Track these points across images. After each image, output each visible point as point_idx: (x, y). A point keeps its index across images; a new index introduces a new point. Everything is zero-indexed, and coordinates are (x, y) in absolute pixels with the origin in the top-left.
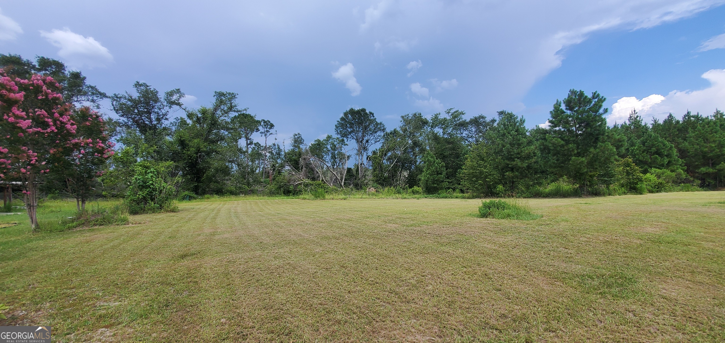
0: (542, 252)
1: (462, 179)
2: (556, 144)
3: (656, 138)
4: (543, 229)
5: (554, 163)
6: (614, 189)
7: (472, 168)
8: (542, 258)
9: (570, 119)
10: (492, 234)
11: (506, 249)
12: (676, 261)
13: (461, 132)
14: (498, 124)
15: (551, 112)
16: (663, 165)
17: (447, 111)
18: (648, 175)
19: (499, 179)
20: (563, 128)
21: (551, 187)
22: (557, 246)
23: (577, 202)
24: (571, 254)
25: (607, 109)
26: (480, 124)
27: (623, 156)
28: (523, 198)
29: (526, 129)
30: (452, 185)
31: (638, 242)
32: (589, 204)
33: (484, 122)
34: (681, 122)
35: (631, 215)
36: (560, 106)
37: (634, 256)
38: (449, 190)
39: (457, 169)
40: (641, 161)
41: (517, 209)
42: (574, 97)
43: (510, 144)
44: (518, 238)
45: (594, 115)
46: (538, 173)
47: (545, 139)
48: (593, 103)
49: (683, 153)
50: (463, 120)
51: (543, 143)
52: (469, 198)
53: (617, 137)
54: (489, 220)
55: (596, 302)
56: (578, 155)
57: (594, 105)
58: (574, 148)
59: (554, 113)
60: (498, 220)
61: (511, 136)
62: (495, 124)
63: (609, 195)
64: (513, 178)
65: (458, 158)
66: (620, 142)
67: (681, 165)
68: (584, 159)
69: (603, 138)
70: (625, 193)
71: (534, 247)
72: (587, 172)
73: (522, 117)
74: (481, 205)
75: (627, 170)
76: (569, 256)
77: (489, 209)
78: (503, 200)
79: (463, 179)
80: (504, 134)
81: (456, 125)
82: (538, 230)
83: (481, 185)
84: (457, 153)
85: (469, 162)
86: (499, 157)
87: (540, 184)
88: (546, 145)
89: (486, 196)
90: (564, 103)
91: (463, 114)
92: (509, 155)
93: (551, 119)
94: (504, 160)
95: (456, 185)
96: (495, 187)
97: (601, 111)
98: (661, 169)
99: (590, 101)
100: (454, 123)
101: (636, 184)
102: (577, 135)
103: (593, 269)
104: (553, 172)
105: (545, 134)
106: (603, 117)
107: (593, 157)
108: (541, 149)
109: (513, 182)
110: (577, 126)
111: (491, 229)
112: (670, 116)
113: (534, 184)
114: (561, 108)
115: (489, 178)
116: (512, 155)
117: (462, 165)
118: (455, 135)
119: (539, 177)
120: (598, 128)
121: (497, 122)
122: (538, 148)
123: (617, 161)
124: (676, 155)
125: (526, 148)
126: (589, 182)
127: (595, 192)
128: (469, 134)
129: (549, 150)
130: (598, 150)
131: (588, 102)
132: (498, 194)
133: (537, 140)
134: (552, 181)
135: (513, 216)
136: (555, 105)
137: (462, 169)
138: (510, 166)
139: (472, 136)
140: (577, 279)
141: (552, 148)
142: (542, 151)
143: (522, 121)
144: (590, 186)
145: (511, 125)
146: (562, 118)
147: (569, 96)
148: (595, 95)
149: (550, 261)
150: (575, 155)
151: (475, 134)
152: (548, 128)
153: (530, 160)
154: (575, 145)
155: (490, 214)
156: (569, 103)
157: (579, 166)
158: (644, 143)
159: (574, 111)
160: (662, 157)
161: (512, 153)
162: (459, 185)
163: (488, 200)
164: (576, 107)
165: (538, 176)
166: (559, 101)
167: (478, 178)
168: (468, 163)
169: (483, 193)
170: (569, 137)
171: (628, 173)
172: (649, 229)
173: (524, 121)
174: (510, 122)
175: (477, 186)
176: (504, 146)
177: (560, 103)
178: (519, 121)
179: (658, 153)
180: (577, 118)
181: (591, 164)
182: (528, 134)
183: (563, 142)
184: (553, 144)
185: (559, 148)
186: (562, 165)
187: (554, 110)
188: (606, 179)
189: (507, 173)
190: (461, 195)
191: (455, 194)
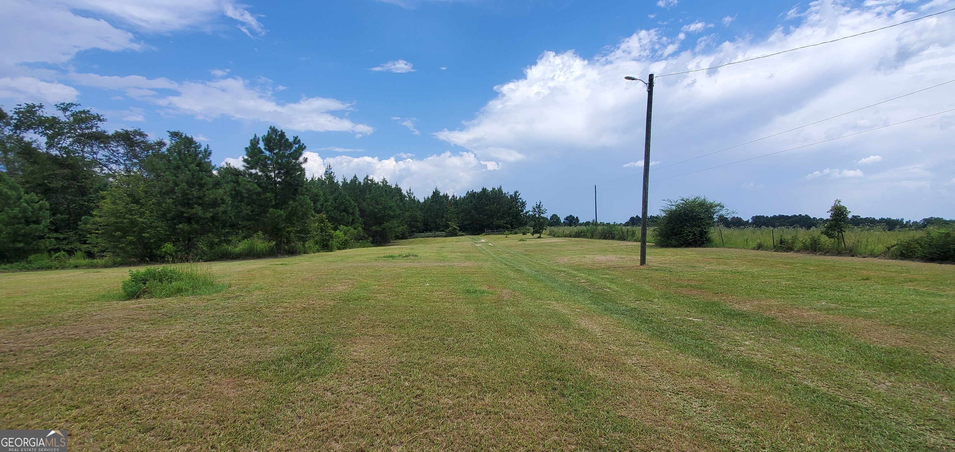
0: (228, 340)
1: (91, 233)
2: (251, 191)
3: (345, 195)
4: (230, 305)
5: (247, 214)
6: (309, 247)
7: (114, 214)
8: (228, 348)
9: (269, 162)
10: (145, 327)
11: (170, 348)
13: (92, 150)
14: (168, 150)
15: (246, 148)
16: (348, 223)
17: (62, 106)
18: (338, 232)
19: (166, 235)
20: (260, 171)
21: (242, 246)
22: (248, 326)
23: (273, 263)
24: (265, 333)
26: (136, 143)
27: (319, 212)
28: (204, 262)
29: (213, 165)
30: (67, 244)
31: (332, 303)
32: (286, 264)
33: (143, 142)
34: (362, 184)
35: (325, 275)
36: (258, 143)
38: (57, 255)
39: (80, 215)
40: (332, 218)
41: (193, 279)
42: (274, 137)
43: (187, 183)
44: (192, 324)
45: (295, 163)
46: (227, 226)
47: (237, 182)
48: (294, 148)
49: (362, 211)
50: (99, 130)
51: (235, 187)
52: (105, 266)
53: (315, 191)
54: (144, 302)
55: (294, 392)
56: (276, 206)
57: (294, 151)
58: (272, 198)
59: (250, 150)
60: (159, 300)
61: (189, 171)
62: (164, 150)
63: (305, 253)
64: (189, 232)
65: (83, 196)
66: (317, 196)
67: (360, 223)
68: (282, 212)
69: (301, 190)
70: (318, 251)
71: (217, 334)
72: (284, 228)
73: (206, 147)
74: (128, 278)
75: (321, 226)
76: (263, 336)
77: (145, 284)
78: (171, 267)
79: (94, 233)
80: (178, 167)
81: (82, 135)
82: (224, 308)
83: (131, 243)
84: (81, 186)
85: (107, 203)
86: (168, 201)
87: (229, 242)
88: (238, 190)
89: (141, 262)
90: (263, 140)
91: (100, 120)
92: (184, 199)
93: (246, 157)
94: (176, 206)
95: (78, 245)
96: (159, 247)
97: (301, 159)
98: (347, 226)
99: (290, 146)
100: (78, 131)
101: (328, 241)
102: (276, 183)
103: (291, 347)
104: (245, 227)
105: (238, 175)
106: (303, 166)
107: (292, 210)
108: (232, 194)
109: (190, 239)
110: (276, 172)
111: (144, 318)
112: (355, 177)
113: (221, 241)
114: (259, 146)
115: (148, 233)
116: (190, 199)
117: (92, 209)
118: (79, 153)
119: (228, 232)
120: (297, 178)
121: (168, 146)
122: (228, 193)
123: (314, 216)
124: (358, 214)
125: (210, 191)
126: (286, 238)
127: (291, 250)
128: (112, 157)
129: (242, 197)
130: (297, 203)
131: (289, 146)
132: (164, 257)
133: (227, 182)
134: (244, 238)
135: (187, 290)
136: (251, 140)
137: (92, 216)
138: (185, 215)
139: (116, 161)
140: (273, 366)
141: (246, 195)
142: (233, 197)
143: (208, 153)
144: (287, 244)
145: (190, 155)
146: (259, 159)
147: (269, 134)
148: (296, 140)
149: (239, 351)
150: (273, 207)
151: (125, 158)
152: (242, 169)
153: (217, 209)
154: (274, 195)
155: (145, 292)
156: (268, 140)
157: (276, 220)
158: (335, 200)
159: (274, 154)
160: (348, 215)
161: (190, 197)
162: (85, 243)
163: (142, 269)
164: (276, 149)
165: (227, 230)
166: (257, 136)
167: (125, 232)
168: (107, 205)
169: (135, 256)
170: (267, 184)
171: (322, 230)
172: (341, 288)
173: (210, 153)
174: (188, 151)
175: (123, 245)
176: (176, 185)
177: (259, 140)
178: (203, 151)
179: (346, 211)
180: (277, 163)
181: (289, 219)
182: (215, 172)
183: (259, 189)
184: (249, 190)
185: (254, 197)
186: (257, 217)
187: (250, 147)
188: (302, 235)
189: (181, 226)
190: (87, 261)
191: (73, 261)
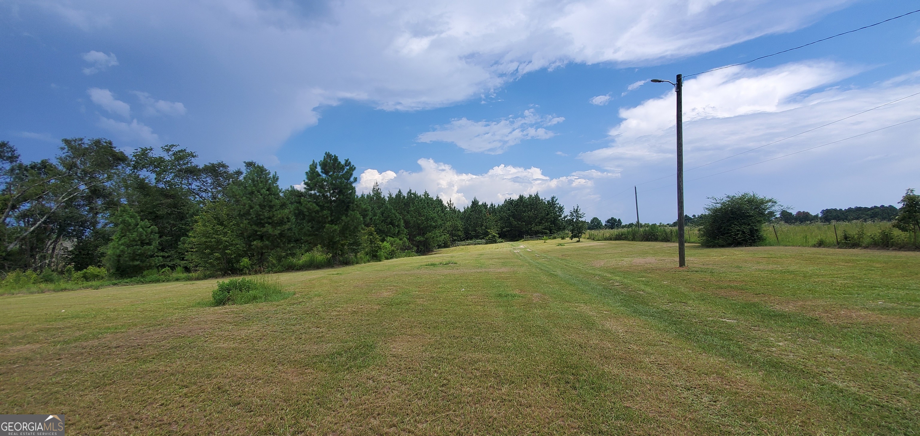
0: (293, 338)
1: (187, 252)
2: (311, 210)
3: (391, 209)
4: (295, 309)
5: (308, 230)
6: (361, 257)
7: (205, 235)
8: (293, 345)
9: (325, 183)
10: (230, 327)
11: (249, 344)
12: (402, 320)
13: (188, 182)
14: (245, 178)
15: (307, 173)
16: (394, 234)
17: (166, 148)
18: (385, 243)
19: (244, 251)
20: (318, 192)
21: (305, 258)
22: (308, 326)
23: (330, 273)
24: (322, 332)
25: (356, 178)
26: (220, 174)
27: (368, 225)
28: (274, 273)
29: (280, 188)
30: (170, 261)
31: (377, 307)
32: (341, 274)
33: (225, 172)
34: (406, 198)
35: (372, 282)
36: (316, 168)
37: (374, 322)
38: (164, 270)
39: (180, 236)
40: (380, 230)
41: (265, 288)
42: (329, 161)
43: (260, 205)
44: (265, 325)
45: (346, 182)
46: (292, 242)
47: (299, 202)
48: (346, 170)
49: (407, 224)
50: (193, 164)
51: (298, 207)
52: (198, 279)
53: (364, 207)
54: (228, 308)
55: (344, 380)
56: (332, 222)
57: (346, 172)
58: (328, 215)
59: (309, 174)
60: (239, 306)
61: (261, 195)
62: (241, 178)
63: (357, 263)
64: (262, 248)
65: (181, 220)
66: (366, 211)
67: (405, 234)
68: (336, 227)
69: (353, 206)
70: (369, 261)
71: (284, 333)
72: (339, 241)
73: (274, 174)
74: (216, 288)
75: (371, 239)
76: (321, 335)
77: (229, 293)
78: (248, 278)
79: (190, 251)
80: (252, 193)
81: (180, 170)
82: (289, 312)
83: (217, 259)
84: (180, 212)
85: (200, 226)
86: (245, 222)
87: (293, 255)
88: (301, 210)
89: (225, 274)
90: (320, 165)
91: (193, 156)
92: (257, 219)
93: (306, 181)
94: (251, 226)
95: (178, 261)
96: (238, 262)
97: (352, 179)
98: (393, 238)
99: (342, 168)
100: (178, 167)
101: (377, 251)
102: (331, 201)
103: (342, 344)
104: (307, 241)
105: (300, 196)
106: (354, 185)
107: (344, 225)
108: (295, 213)
109: (262, 254)
110: (331, 192)
111: (229, 320)
112: (400, 191)
113: (287, 255)
114: (317, 170)
115: (229, 249)
116: (262, 219)
117: (188, 231)
118: (178, 185)
119: (292, 246)
120: (349, 196)
121: (244, 175)
122: (292, 213)
123: (364, 230)
124: (403, 226)
125: (278, 212)
126: (341, 251)
127: (345, 261)
128: (202, 186)
129: (304, 215)
130: (349, 218)
131: (341, 168)
132: (242, 270)
133: (292, 203)
134: (307, 251)
135: (261, 298)
136: (311, 166)
137: (187, 236)
138: (258, 233)
139: (206, 190)
140: (328, 360)
141: (307, 213)
142: (297, 216)
143: (276, 179)
144: (342, 255)
145: (261, 182)
146: (317, 182)
147: (324, 159)
148: (347, 163)
149: (301, 347)
150: (329, 222)
151: (212, 187)
152: (303, 190)
153: (284, 226)
154: (329, 212)
155: (229, 299)
156: (324, 165)
157: (332, 234)
158: (382, 214)
159: (329, 176)
160: (394, 227)
161: (261, 217)
162: (183, 259)
163: (226, 280)
164: (331, 171)
165: (292, 245)
166: (315, 162)
167: (213, 249)
168: (199, 227)
169: (221, 270)
170: (324, 203)
171: (371, 242)
172: (385, 294)
173: (277, 179)
174: (260, 178)
175: (211, 260)
176: (251, 208)
177: (316, 164)
178: (272, 177)
179: (391, 223)
180: (332, 184)
181: (343, 232)
182: (281, 195)
183: (318, 208)
184: (308, 209)
185: (313, 214)
186: (317, 233)
187: (309, 171)
188: (355, 247)
189: (255, 242)
190: (185, 275)
191: (175, 275)
